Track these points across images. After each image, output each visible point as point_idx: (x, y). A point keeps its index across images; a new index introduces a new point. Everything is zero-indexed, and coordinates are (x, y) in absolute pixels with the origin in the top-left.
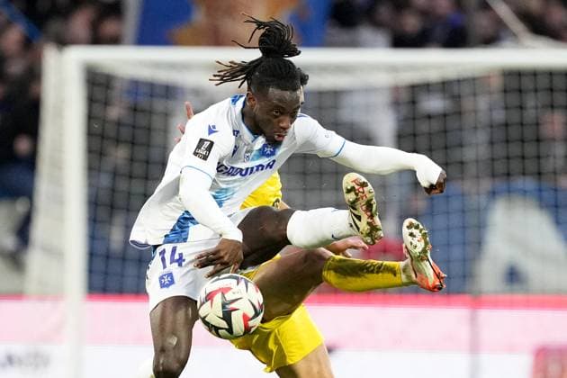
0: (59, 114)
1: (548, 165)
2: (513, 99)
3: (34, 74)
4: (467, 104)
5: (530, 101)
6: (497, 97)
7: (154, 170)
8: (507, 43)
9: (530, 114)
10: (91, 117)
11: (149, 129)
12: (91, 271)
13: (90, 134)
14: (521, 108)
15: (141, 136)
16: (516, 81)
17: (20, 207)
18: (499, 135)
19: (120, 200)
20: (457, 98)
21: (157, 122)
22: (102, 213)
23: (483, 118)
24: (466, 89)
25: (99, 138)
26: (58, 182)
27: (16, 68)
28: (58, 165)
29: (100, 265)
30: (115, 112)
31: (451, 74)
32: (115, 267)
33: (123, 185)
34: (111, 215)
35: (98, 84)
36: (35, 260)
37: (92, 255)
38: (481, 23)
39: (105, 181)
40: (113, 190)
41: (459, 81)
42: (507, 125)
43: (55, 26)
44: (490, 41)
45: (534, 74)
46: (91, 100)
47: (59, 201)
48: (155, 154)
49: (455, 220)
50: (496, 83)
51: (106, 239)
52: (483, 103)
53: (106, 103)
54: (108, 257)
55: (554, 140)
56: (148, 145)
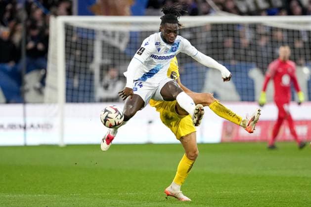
0: (55, 40)
1: (227, 56)
2: (215, 34)
3: (46, 26)
4: (198, 35)
5: (220, 34)
6: (209, 33)
7: (89, 59)
8: (212, 14)
9: (220, 39)
10: (66, 41)
11: (87, 45)
12: (67, 95)
13: (66, 47)
14: (217, 37)
15: (84, 47)
16: (216, 27)
17: (42, 72)
18: (210, 46)
19: (77, 70)
20: (195, 33)
21: (90, 42)
22: (71, 74)
23: (204, 40)
24: (198, 30)
25: (70, 48)
26: (55, 64)
27: (40, 24)
28: (55, 58)
29: (70, 92)
30: (74, 39)
31: (192, 25)
32: (75, 93)
33: (78, 65)
34: (74, 75)
35: (69, 30)
36: (47, 91)
37: (67, 89)
38: (203, 7)
39: (72, 63)
40: (75, 66)
41: (196, 27)
42: (212, 43)
43: (53, 9)
44: (206, 13)
45: (222, 25)
46: (67, 35)
47: (56, 70)
48: (89, 53)
49: (194, 76)
50: (209, 28)
51: (73, 84)
52: (204, 35)
53: (72, 36)
54: (73, 90)
55: (229, 48)
56: (87, 51)
